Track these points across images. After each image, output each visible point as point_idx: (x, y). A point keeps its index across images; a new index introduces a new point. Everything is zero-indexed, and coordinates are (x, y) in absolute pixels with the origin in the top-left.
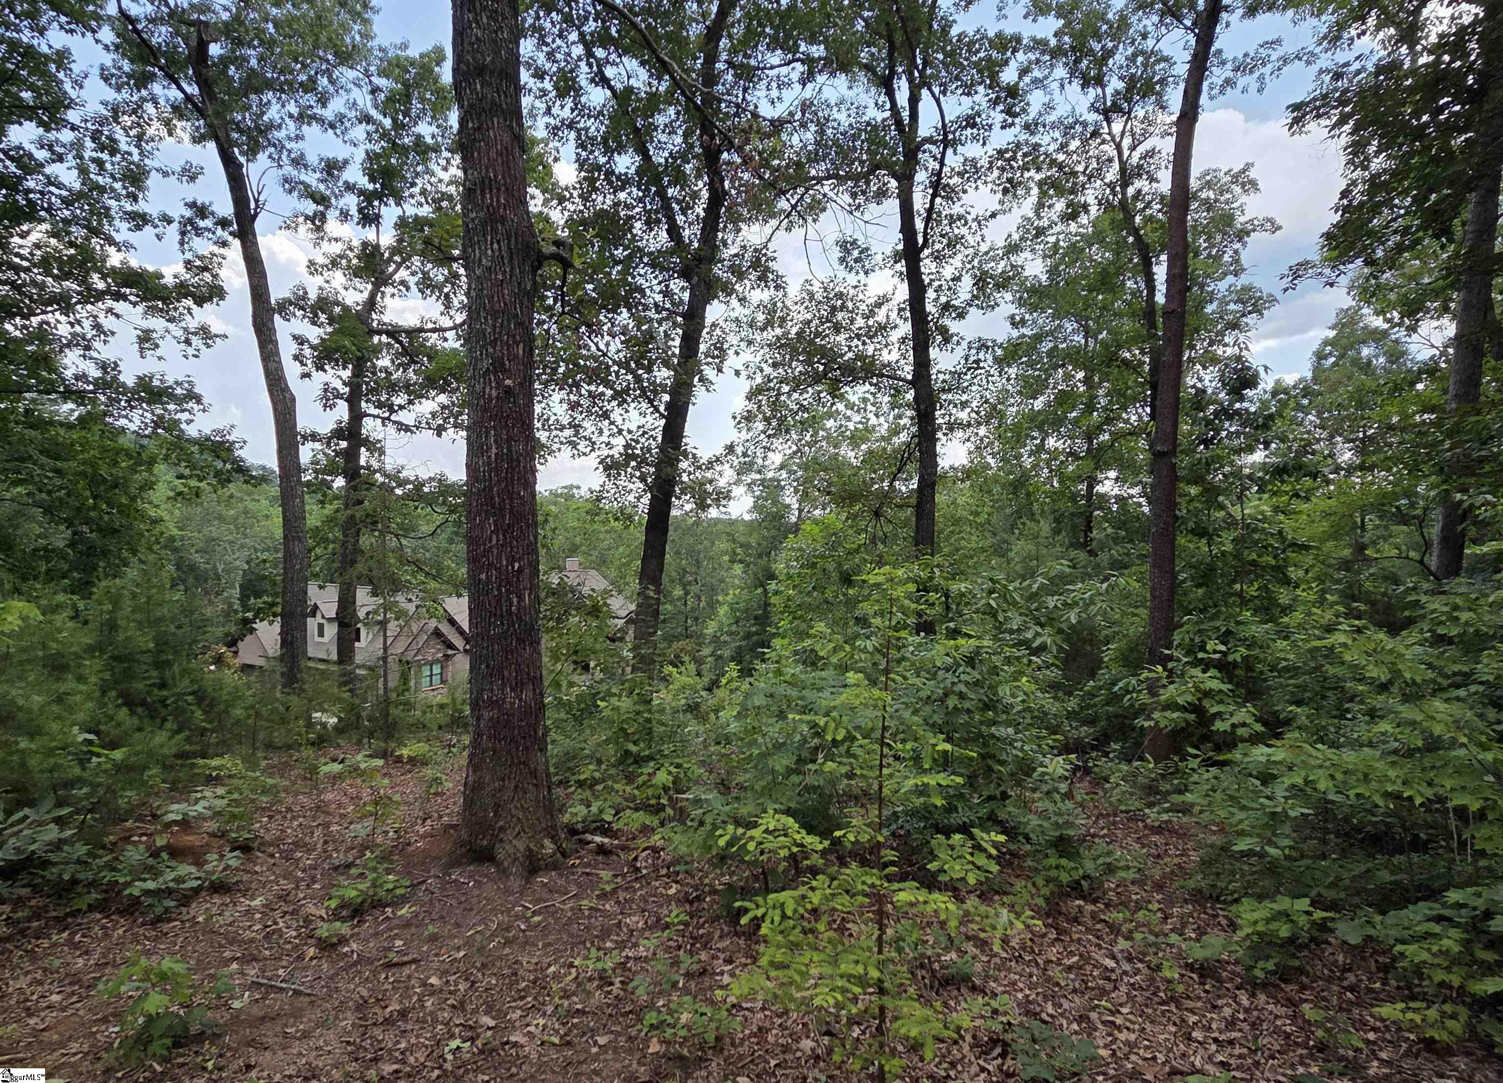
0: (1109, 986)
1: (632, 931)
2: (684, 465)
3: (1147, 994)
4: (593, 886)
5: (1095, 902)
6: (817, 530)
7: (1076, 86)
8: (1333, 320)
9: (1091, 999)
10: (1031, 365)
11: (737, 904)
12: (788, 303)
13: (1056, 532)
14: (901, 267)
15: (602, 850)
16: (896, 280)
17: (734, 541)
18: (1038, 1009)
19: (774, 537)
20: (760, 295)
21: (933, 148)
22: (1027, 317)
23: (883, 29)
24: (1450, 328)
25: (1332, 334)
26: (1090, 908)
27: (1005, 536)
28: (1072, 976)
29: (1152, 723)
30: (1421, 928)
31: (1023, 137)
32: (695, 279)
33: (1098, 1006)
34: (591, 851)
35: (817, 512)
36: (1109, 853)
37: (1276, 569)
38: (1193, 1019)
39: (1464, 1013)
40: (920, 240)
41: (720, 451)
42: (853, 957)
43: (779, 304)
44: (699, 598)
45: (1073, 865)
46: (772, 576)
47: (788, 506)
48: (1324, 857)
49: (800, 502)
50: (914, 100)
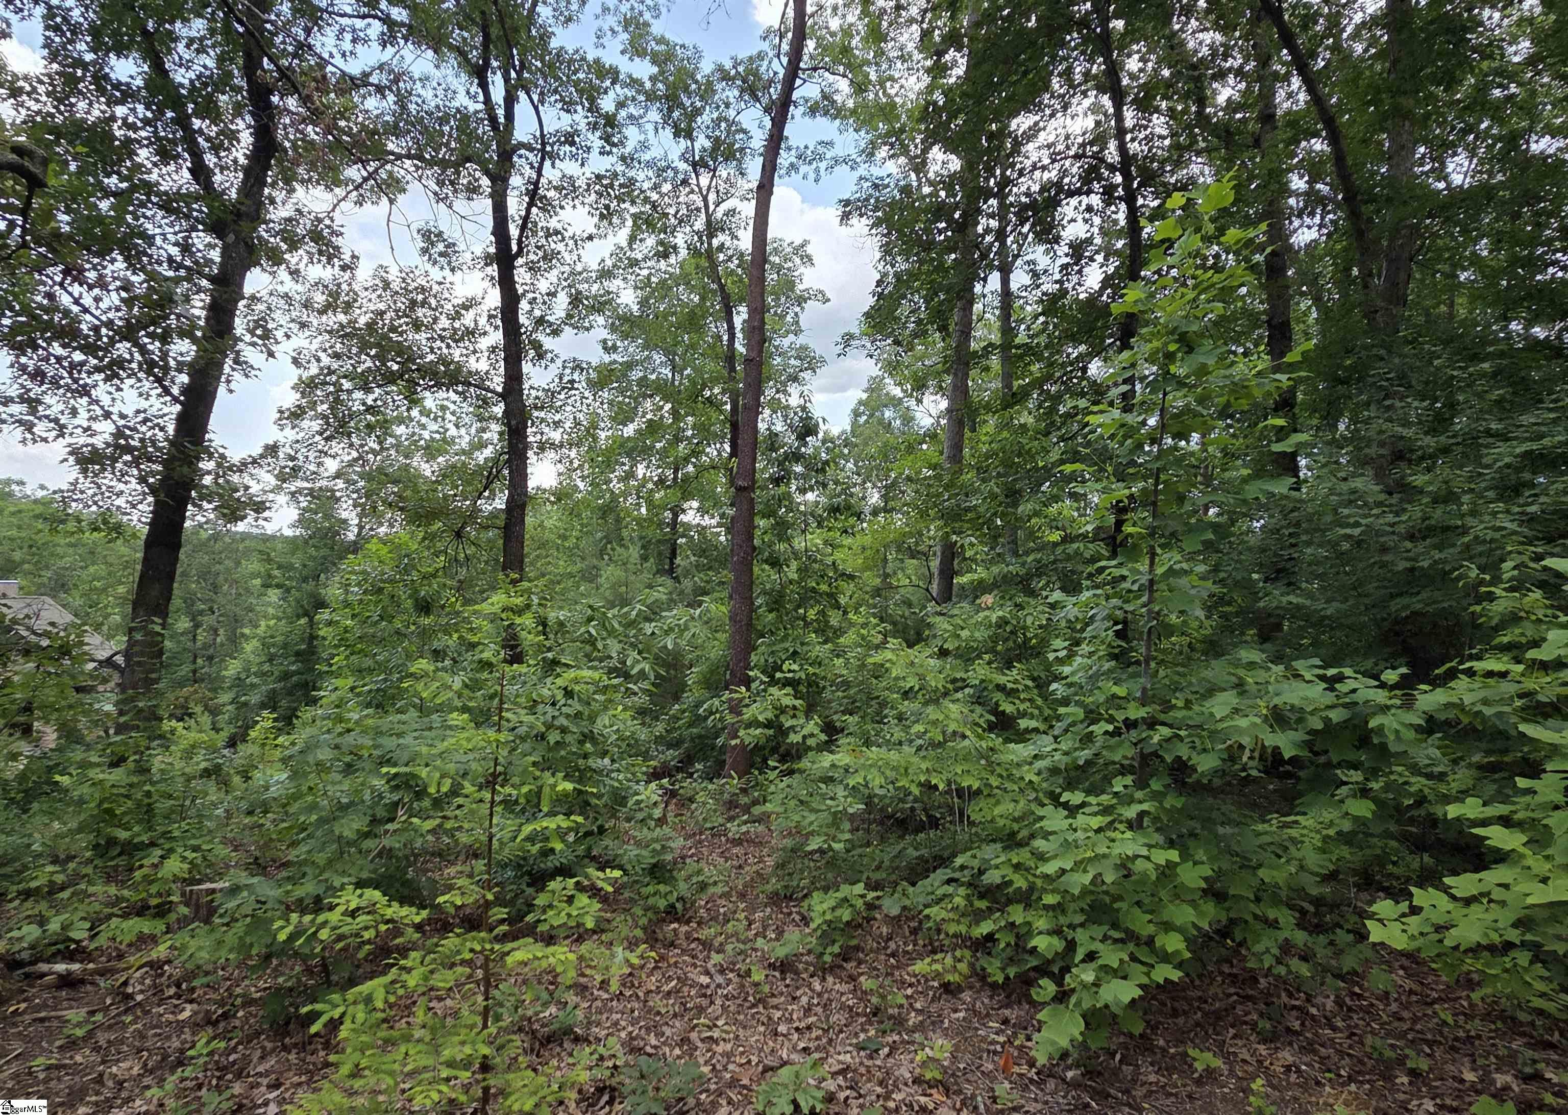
0: (705, 1002)
1: (121, 1083)
2: (207, 465)
3: (739, 1001)
4: (51, 1035)
5: (688, 922)
6: (384, 550)
7: (668, 133)
8: (865, 385)
9: (691, 1020)
10: (622, 391)
11: (304, 1010)
12: (356, 287)
13: (644, 558)
14: (493, 270)
15: (67, 982)
16: (487, 284)
17: (269, 560)
18: (642, 1044)
19: (325, 558)
20: (318, 272)
21: (531, 156)
22: (619, 344)
23: (477, 16)
24: (944, 404)
25: (864, 396)
26: (684, 928)
27: (595, 562)
28: (671, 1001)
29: (738, 741)
30: (940, 892)
31: (620, 168)
32: (231, 238)
33: (696, 1025)
34: (48, 987)
35: (383, 530)
36: (699, 872)
37: (831, 595)
38: (777, 1014)
39: (967, 953)
40: (515, 248)
41: (257, 451)
42: (456, 1039)
43: (344, 287)
44: (216, 631)
45: (668, 889)
46: (321, 604)
47: (345, 521)
48: (868, 844)
49: (360, 516)
50: (510, 100)
